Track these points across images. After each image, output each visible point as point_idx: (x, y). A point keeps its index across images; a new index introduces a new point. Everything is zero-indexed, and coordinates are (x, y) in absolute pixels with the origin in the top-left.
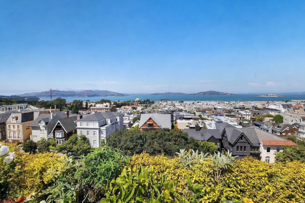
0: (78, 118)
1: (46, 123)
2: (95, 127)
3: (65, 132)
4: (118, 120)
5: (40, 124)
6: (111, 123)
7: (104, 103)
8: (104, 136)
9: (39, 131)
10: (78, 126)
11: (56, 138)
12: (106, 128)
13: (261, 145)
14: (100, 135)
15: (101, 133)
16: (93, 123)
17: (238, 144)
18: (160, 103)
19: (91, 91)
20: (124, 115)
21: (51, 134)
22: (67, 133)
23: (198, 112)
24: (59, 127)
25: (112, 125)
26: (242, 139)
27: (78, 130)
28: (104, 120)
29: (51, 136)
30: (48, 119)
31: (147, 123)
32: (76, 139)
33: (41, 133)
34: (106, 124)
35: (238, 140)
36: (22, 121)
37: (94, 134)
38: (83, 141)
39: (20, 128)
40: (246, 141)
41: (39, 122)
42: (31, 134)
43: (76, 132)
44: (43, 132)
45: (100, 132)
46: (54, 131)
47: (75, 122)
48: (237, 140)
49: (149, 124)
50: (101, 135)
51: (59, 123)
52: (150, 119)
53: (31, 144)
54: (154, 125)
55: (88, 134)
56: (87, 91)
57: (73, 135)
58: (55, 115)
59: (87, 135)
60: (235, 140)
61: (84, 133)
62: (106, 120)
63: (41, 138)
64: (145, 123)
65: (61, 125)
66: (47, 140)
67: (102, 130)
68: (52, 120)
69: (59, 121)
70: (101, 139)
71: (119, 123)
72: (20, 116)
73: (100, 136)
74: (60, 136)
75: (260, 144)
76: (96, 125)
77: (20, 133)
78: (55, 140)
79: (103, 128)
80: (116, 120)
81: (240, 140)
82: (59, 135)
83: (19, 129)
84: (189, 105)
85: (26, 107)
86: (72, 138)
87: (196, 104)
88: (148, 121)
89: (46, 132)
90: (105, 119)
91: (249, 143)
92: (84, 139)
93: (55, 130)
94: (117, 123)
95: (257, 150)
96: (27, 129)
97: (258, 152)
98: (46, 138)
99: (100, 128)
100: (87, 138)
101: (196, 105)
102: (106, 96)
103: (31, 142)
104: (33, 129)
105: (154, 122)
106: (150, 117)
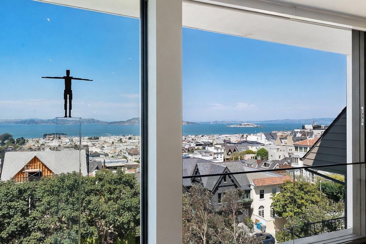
13: (252, 187)
17: (220, 191)
18: (42, 141)
23: (132, 155)
26: (225, 181)
35: (220, 182)
40: (232, 183)
48: (218, 183)
52: (35, 160)
60: (215, 183)
64: (20, 172)
75: (250, 186)
81: (224, 183)
84: (110, 145)
87: (125, 142)
91: (236, 187)
95: (247, 197)
97: (250, 200)
101: (125, 144)
105: (46, 167)
106: (35, 156)
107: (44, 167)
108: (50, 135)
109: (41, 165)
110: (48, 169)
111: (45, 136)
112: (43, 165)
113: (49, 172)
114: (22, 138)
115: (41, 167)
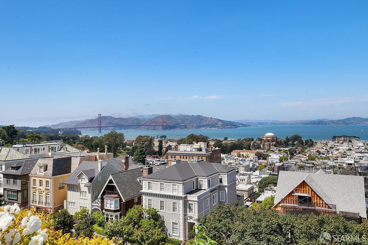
0: (145, 173)
1: (91, 180)
2: (175, 194)
3: (121, 200)
4: (225, 183)
5: (80, 180)
6: (209, 187)
7: (195, 144)
8: (194, 214)
9: (79, 193)
10: (145, 190)
11: (106, 210)
12: (199, 198)
14: (185, 211)
15: (188, 209)
16: (171, 184)
18: (331, 144)
19: (169, 117)
20: (238, 172)
21: (97, 201)
22: (124, 201)
24: (111, 189)
25: (211, 191)
27: (144, 197)
28: (194, 179)
29: (98, 205)
30: (93, 171)
31: (296, 194)
32: (140, 216)
33: (81, 197)
34: (198, 190)
36: (54, 174)
37: (174, 209)
38: (152, 221)
39: (50, 186)
41: (80, 176)
42: (65, 198)
43: (140, 202)
44: (84, 195)
45: (187, 206)
46: (102, 195)
47: (138, 180)
49: (300, 197)
50: (189, 214)
51: (111, 181)
52: (304, 184)
53: (65, 218)
54: (316, 201)
55: (162, 207)
56: (162, 117)
57: (136, 206)
58: (105, 164)
59: (161, 209)
61: (156, 204)
62: (199, 179)
63: (80, 207)
64: (290, 195)
65: (115, 184)
66: (90, 212)
67: (190, 202)
68: (100, 174)
69: (111, 177)
70: (188, 221)
71: (226, 189)
72: (50, 163)
73: (185, 215)
74: (113, 208)
76: (178, 190)
77: (49, 194)
78: (104, 214)
79: (193, 198)
80: (221, 181)
82: (111, 204)
83: (48, 188)
85: (60, 148)
86: (132, 212)
88: (297, 189)
89: (89, 196)
90: (197, 179)
92: (155, 217)
93: (104, 194)
94: (221, 188)
96: (60, 188)
98: (89, 208)
99: (186, 197)
100: (160, 216)
102: (199, 127)
103: (65, 214)
104: (69, 190)
105: (315, 193)
106: (304, 180)
107: (313, 193)
108: (340, 137)
109: (310, 190)
110: (318, 196)
111: (334, 138)
112: (312, 190)
113: (318, 199)
114: (311, 140)
115: (310, 192)
